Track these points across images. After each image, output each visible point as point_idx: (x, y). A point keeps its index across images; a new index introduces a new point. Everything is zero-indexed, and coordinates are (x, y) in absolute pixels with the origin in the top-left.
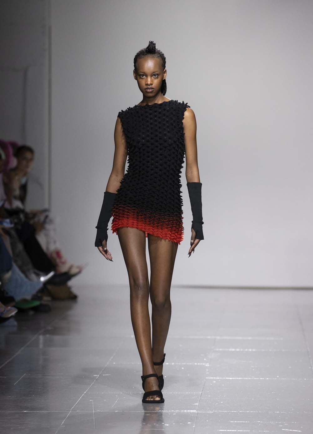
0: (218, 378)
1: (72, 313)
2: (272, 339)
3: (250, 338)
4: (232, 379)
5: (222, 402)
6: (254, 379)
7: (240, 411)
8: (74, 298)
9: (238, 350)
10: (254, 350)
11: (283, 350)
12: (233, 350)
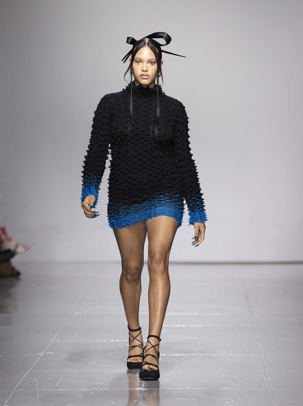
0: (164, 355)
1: (14, 290)
2: (218, 314)
3: (195, 314)
4: (178, 355)
5: (168, 379)
6: (200, 355)
7: (186, 388)
8: (16, 274)
9: (184, 326)
10: (200, 326)
11: (230, 326)
12: (179, 326)
